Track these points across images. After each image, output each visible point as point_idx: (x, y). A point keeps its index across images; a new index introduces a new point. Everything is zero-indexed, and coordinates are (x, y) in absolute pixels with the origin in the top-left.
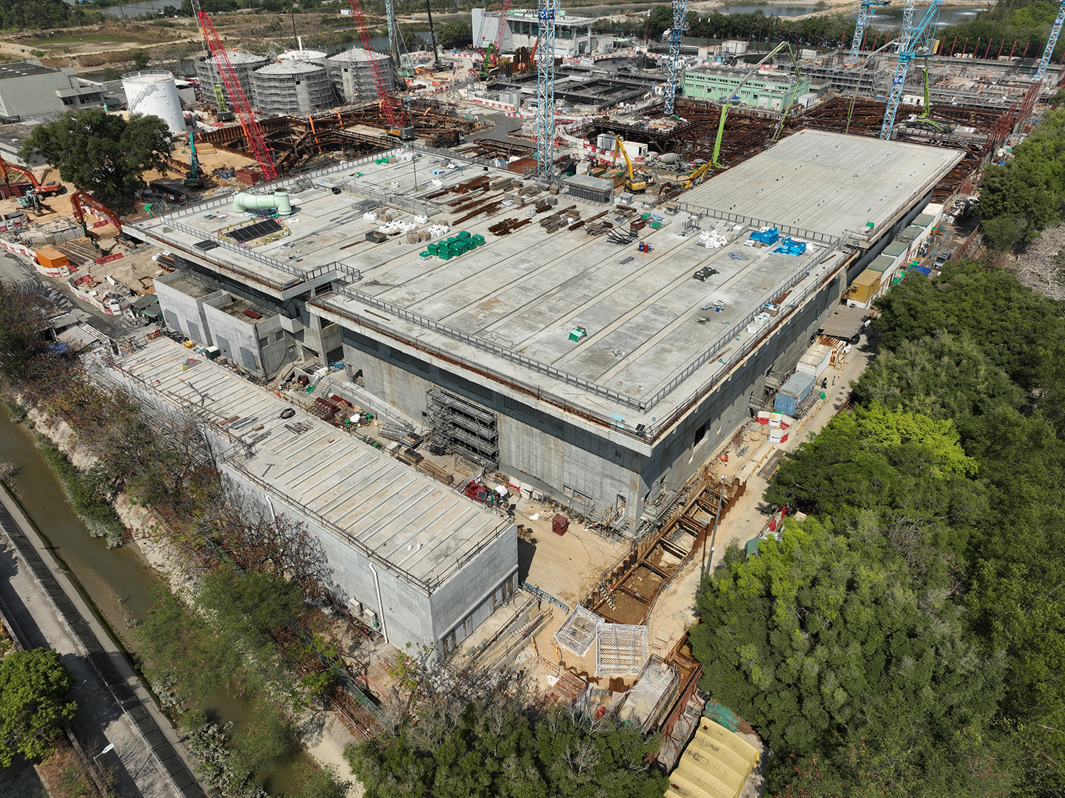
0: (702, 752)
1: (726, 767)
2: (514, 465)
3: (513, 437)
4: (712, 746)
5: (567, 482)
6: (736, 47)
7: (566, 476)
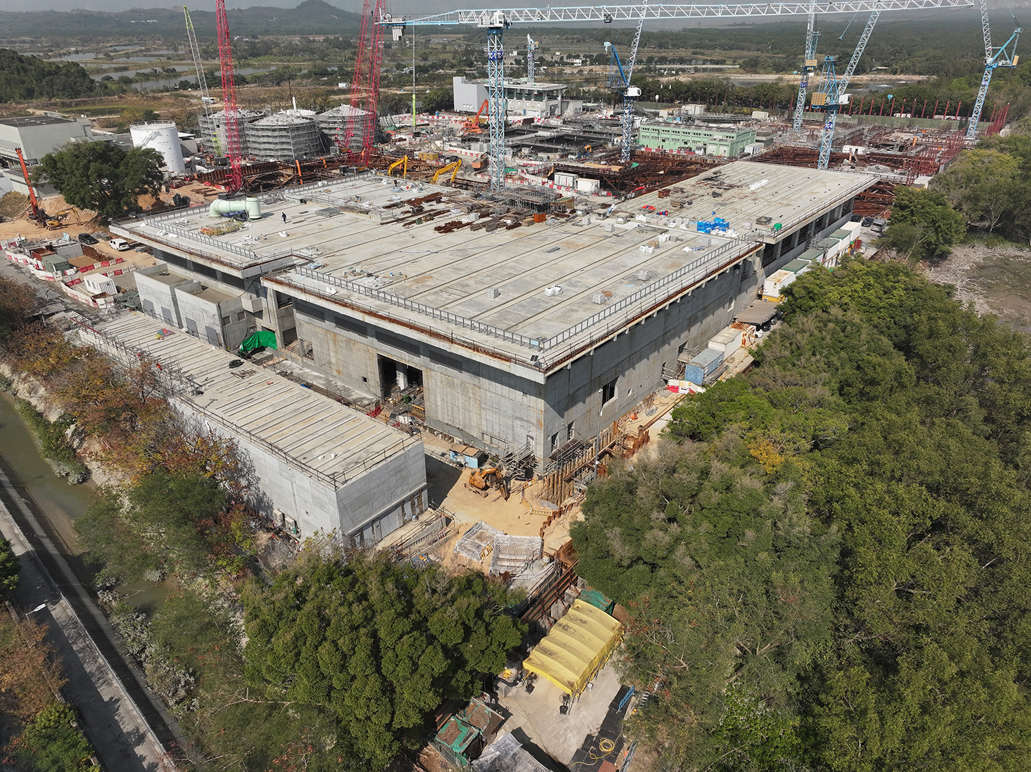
0: (571, 624)
1: (591, 635)
2: (440, 419)
3: (438, 391)
4: (581, 620)
5: (484, 429)
6: (695, 109)
7: (484, 422)
